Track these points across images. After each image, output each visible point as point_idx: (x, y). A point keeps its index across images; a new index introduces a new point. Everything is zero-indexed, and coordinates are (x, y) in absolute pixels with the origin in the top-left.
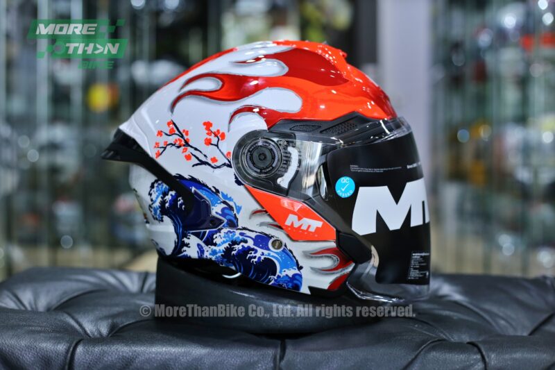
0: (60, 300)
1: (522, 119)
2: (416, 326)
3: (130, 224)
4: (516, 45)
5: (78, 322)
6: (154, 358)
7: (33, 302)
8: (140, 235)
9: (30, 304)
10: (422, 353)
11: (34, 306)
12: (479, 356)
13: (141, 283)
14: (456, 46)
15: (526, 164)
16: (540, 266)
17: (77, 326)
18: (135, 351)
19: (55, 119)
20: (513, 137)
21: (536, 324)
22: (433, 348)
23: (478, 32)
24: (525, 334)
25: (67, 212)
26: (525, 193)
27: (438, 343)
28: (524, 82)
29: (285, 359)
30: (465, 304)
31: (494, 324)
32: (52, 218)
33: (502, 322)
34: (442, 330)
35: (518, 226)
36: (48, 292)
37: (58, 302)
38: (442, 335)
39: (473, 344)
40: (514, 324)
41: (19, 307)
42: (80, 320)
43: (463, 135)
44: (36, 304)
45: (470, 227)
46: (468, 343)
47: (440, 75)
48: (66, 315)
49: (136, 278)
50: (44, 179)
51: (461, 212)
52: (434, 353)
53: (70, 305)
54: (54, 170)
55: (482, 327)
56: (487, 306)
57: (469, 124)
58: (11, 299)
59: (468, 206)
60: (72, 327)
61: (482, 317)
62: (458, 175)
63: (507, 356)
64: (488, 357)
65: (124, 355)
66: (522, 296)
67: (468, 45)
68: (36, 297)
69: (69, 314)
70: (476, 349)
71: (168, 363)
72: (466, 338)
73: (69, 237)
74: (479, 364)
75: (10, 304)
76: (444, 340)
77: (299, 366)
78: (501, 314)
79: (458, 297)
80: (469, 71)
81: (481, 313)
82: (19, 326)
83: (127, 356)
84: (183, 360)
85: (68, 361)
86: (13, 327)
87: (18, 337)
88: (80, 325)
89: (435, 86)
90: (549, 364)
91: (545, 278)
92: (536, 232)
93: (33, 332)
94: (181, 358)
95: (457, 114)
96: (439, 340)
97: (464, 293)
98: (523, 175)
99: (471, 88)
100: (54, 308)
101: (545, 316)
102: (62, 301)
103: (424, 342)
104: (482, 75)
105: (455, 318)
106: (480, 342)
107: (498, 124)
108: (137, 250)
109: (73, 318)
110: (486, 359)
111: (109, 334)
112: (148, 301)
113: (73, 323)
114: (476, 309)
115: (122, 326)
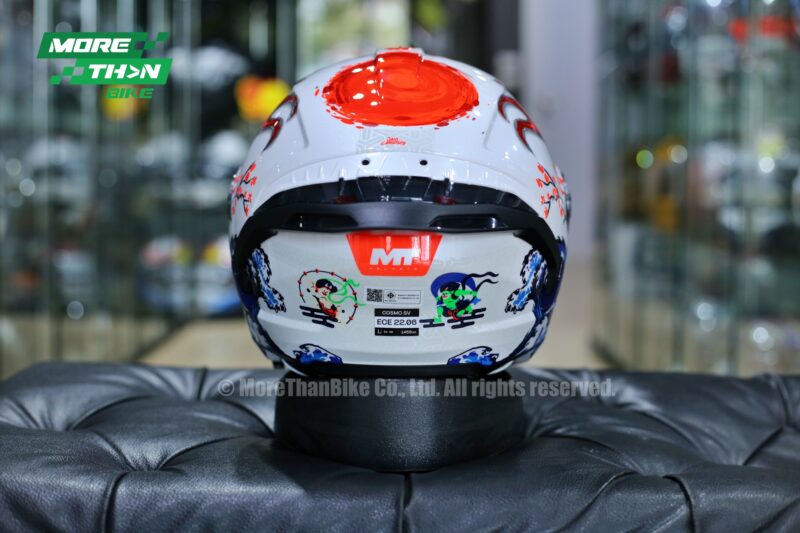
1: (732, 137)
2: (592, 451)
3: (166, 283)
4: (723, 32)
5: (114, 447)
6: (227, 502)
7: (45, 414)
8: (179, 297)
9: (42, 418)
10: (602, 494)
11: (47, 421)
12: (680, 496)
13: (197, 387)
14: (636, 29)
15: (738, 204)
16: (754, 348)
17: (113, 452)
18: (200, 493)
19: (58, 131)
20: (716, 159)
21: (756, 446)
22: (618, 486)
23: (666, 11)
24: (740, 463)
26: (733, 244)
27: (624, 478)
28: (732, 80)
29: (412, 503)
30: (656, 416)
31: (697, 445)
32: (55, 276)
33: (710, 442)
34: (628, 457)
35: (721, 290)
36: (67, 400)
37: (82, 415)
38: (627, 464)
39: (673, 479)
40: (725, 444)
41: (26, 423)
42: (118, 443)
43: (645, 158)
44: (50, 419)
45: (652, 286)
46: (667, 477)
47: (610, 66)
48: (97, 437)
49: (190, 377)
50: (44, 219)
52: (620, 494)
53: (98, 420)
54: (58, 206)
55: (681, 450)
56: (689, 419)
57: (656, 141)
58: (15, 411)
59: (650, 257)
60: (107, 453)
61: (680, 434)
62: (635, 212)
63: (721, 496)
64: (695, 498)
65: (185, 498)
66: (736, 404)
67: (652, 31)
68: (50, 404)
69: (102, 435)
70: (677, 486)
71: (247, 508)
72: (661, 469)
73: (78, 304)
74: (683, 507)
75: (13, 418)
76: (633, 473)
77: (431, 512)
78: (707, 431)
79: (646, 406)
80: (654, 64)
81: (680, 429)
82: (32, 456)
83: (189, 499)
84: (269, 504)
85: (105, 508)
86: (25, 457)
87: (34, 471)
88: (118, 451)
89: (603, 84)
90: (780, 509)
91: (768, 377)
92: (748, 295)
93: (54, 464)
94: (265, 501)
95: (635, 128)
96: (626, 474)
97: (656, 400)
98: (731, 219)
99: (656, 90)
100: (75, 425)
101: (768, 433)
102: (88, 414)
103: (604, 478)
104: (673, 72)
105: (645, 438)
106: (682, 475)
107: (691, 141)
108: (176, 321)
109: (107, 440)
110: (692, 500)
111: (159, 465)
112: (211, 413)
113: (107, 447)
114: (673, 424)
115: (177, 452)
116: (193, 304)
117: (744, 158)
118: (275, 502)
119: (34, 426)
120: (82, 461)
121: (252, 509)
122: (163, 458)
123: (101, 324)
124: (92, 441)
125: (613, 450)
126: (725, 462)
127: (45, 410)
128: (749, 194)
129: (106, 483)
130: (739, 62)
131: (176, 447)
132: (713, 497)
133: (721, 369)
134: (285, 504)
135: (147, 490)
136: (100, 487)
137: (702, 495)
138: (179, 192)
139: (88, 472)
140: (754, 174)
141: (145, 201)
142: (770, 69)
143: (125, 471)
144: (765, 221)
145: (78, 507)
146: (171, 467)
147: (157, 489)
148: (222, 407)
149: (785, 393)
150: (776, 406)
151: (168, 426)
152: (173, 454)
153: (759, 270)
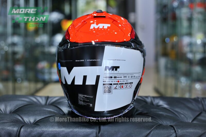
0: (15, 108)
1: (190, 34)
3: (43, 73)
4: (187, 7)
6: (50, 133)
7: (5, 109)
8: (47, 77)
9: (4, 110)
11: (5, 111)
12: (174, 131)
13: (46, 101)
14: (165, 6)
15: (191, 52)
16: (196, 89)
17: (21, 120)
18: (43, 131)
19: (14, 34)
20: (186, 40)
21: (195, 116)
22: (156, 128)
23: (173, 2)
24: (190, 121)
25: (19, 68)
26: (190, 62)
28: (190, 20)
29: (100, 133)
31: (179, 116)
32: (13, 71)
33: (182, 116)
34: (160, 120)
35: (188, 74)
36: (10, 105)
37: (14, 109)
38: (160, 122)
39: (171, 126)
40: (187, 116)
42: (23, 117)
43: (167, 40)
45: (169, 73)
47: (159, 17)
48: (17, 115)
49: (44, 99)
50: (10, 57)
51: (166, 68)
53: (18, 111)
54: (14, 53)
55: (175, 118)
56: (177, 110)
57: (170, 36)
59: (169, 66)
60: (19, 120)
62: (165, 54)
63: (184, 131)
65: (39, 132)
66: (190, 105)
67: (169, 6)
68: (6, 107)
70: (173, 128)
72: (168, 123)
73: (20, 79)
76: (161, 125)
77: (106, 136)
78: (182, 112)
79: (166, 106)
80: (170, 15)
81: (174, 112)
83: (40, 132)
85: (18, 135)
88: (23, 119)
89: (157, 21)
90: (201, 134)
91: (198, 98)
92: (194, 75)
93: (4, 123)
95: (165, 32)
97: (168, 104)
98: (190, 56)
99: (170, 22)
100: (13, 111)
101: (198, 113)
104: (174, 18)
105: (165, 115)
106: (174, 125)
107: (180, 36)
108: (46, 83)
109: (20, 116)
110: (177, 132)
111: (33, 123)
112: (48, 108)
113: (20, 118)
114: (172, 111)
115: (38, 119)
116: (50, 79)
117: (193, 40)
118: (63, 133)
119: (1, 112)
120: (12, 122)
121: (57, 135)
122: (35, 121)
123: (26, 84)
124: (16, 116)
125: (156, 118)
126: (186, 121)
127: (4, 108)
128: (194, 49)
129: (18, 128)
130: (192, 15)
131: (38, 118)
132: (182, 131)
133: (187, 96)
134: (66, 134)
135: (29, 130)
136: (16, 129)
137: (179, 130)
138: (47, 50)
139: (13, 125)
140: (196, 44)
141: (38, 52)
142: (200, 17)
143: (24, 124)
144: (199, 56)
145: (10, 134)
146: (36, 124)
147: (32, 129)
148: (52, 107)
149: (203, 102)
150: (200, 106)
151: (37, 112)
152: (37, 120)
153: (197, 69)
